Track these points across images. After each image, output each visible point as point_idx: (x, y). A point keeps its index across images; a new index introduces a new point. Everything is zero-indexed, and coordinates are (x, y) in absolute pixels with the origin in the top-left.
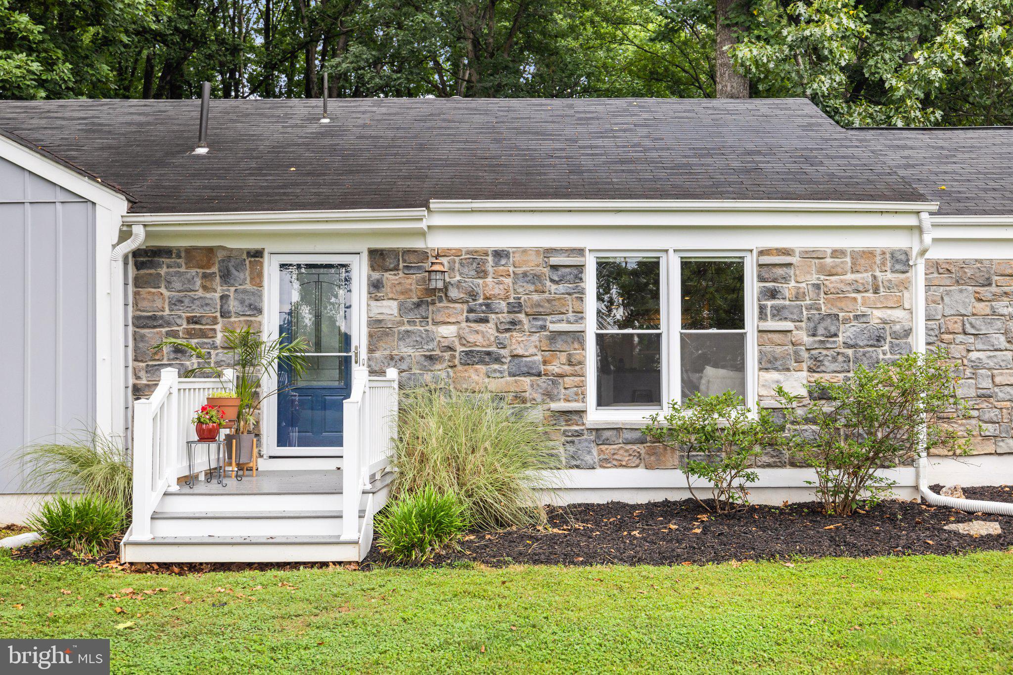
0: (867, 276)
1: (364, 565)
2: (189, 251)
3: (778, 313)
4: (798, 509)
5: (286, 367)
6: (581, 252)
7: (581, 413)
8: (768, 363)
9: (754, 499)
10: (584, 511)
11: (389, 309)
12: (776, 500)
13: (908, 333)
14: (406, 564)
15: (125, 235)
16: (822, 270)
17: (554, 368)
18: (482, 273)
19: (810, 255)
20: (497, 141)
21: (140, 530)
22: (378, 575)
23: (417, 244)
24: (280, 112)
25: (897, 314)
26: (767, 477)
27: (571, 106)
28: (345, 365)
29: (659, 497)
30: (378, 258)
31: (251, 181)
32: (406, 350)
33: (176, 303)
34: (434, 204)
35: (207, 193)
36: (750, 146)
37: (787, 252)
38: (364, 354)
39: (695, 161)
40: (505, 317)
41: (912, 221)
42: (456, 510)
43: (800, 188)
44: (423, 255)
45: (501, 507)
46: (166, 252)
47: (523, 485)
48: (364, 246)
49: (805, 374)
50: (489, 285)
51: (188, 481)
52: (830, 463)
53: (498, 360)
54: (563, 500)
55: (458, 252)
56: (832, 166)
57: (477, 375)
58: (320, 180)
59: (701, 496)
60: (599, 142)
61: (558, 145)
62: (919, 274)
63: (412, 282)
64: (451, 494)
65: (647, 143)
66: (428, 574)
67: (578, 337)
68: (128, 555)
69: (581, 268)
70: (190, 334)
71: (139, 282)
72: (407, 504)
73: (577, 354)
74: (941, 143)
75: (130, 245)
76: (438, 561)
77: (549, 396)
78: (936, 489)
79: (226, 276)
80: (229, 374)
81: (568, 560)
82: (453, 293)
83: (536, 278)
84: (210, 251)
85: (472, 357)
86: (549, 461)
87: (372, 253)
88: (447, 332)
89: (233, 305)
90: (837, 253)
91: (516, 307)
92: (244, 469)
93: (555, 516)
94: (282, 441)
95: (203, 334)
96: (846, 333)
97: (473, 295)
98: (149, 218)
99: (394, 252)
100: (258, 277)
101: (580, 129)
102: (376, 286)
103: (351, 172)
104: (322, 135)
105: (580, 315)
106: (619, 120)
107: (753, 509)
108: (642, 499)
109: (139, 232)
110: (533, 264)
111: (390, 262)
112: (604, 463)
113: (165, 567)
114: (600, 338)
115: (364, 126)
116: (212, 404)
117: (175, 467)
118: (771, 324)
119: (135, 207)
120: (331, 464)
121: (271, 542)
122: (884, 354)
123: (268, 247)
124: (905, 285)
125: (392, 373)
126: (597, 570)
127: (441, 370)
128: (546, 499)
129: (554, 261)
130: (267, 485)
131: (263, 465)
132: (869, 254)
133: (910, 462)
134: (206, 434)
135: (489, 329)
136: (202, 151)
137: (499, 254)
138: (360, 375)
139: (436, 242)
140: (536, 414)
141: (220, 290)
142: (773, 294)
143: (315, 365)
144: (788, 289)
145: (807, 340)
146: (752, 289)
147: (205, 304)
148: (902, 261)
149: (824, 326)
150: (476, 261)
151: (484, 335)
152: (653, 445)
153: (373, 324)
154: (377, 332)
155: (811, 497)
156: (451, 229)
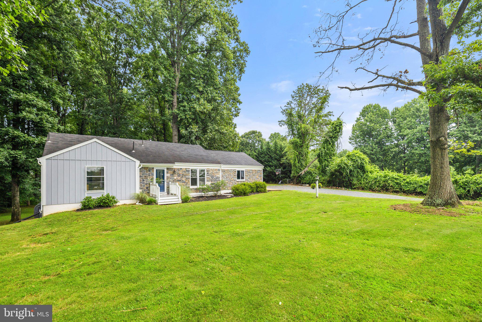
3: (208, 175)
4: (211, 196)
6: (189, 169)
7: (189, 187)
8: (207, 181)
11: (169, 175)
13: (220, 177)
16: (212, 171)
17: (186, 182)
18: (179, 171)
19: (211, 169)
23: (172, 167)
25: (219, 175)
26: (209, 193)
28: (164, 182)
30: (168, 169)
34: (175, 163)
37: (209, 169)
38: (166, 180)
40: (182, 176)
41: (220, 166)
44: (173, 169)
46: (144, 168)
48: (166, 168)
49: (211, 182)
52: (214, 191)
53: (181, 181)
55: (177, 168)
62: (221, 171)
63: (171, 172)
67: (189, 178)
71: (140, 172)
73: (189, 180)
75: (140, 167)
77: (186, 185)
78: (222, 193)
79: (149, 171)
82: (176, 173)
83: (185, 172)
84: (148, 168)
87: (167, 168)
88: (175, 178)
89: (150, 174)
90: (214, 169)
96: (215, 177)
97: (178, 173)
99: (170, 168)
100: (153, 171)
102: (167, 172)
105: (189, 176)
109: (142, 165)
110: (184, 170)
112: (192, 192)
114: (191, 178)
118: (208, 177)
119: (141, 162)
121: (172, 202)
122: (218, 180)
123: (155, 167)
124: (219, 172)
125: (170, 183)
129: (187, 170)
132: (216, 169)
136: (134, 151)
137: (181, 169)
139: (174, 167)
144: (209, 173)
146: (206, 173)
147: (147, 174)
148: (219, 170)
149: (212, 177)
150: (179, 169)
151: (179, 178)
152: (197, 190)
153: (167, 177)
154: (168, 178)
155: (213, 195)
156: (177, 166)
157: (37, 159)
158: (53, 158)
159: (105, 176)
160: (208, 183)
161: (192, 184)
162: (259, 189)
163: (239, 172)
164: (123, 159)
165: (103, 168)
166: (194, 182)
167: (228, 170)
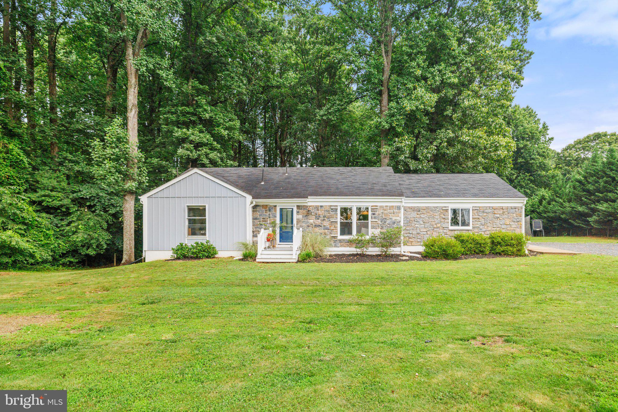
0: (392, 211)
1: (297, 262)
2: (263, 206)
3: (375, 218)
5: (281, 228)
6: (337, 206)
7: (337, 237)
8: (373, 227)
9: (370, 253)
10: (336, 255)
11: (300, 217)
12: (374, 254)
13: (400, 222)
14: (304, 262)
15: (252, 203)
16: (383, 209)
17: (332, 228)
18: (318, 210)
19: (381, 207)
20: (322, 180)
21: (259, 256)
22: (299, 264)
23: (306, 204)
24: (277, 171)
25: (398, 218)
26: (370, 249)
27: (339, 170)
28: (292, 228)
29: (352, 253)
30: (298, 207)
31: (274, 191)
32: (304, 224)
33: (260, 215)
34: (309, 197)
35: (266, 194)
36: (374, 182)
37: (376, 206)
38: (296, 225)
39: (361, 186)
40: (322, 218)
41: (400, 200)
42: (312, 254)
43: (380, 193)
44: (307, 206)
45: (320, 253)
46: (259, 206)
47: (325, 250)
48: (296, 205)
49: (380, 230)
50: (320, 212)
51: (265, 248)
52: (382, 247)
53: (321, 226)
54: (333, 253)
55: (313, 206)
56: (389, 188)
57: (317, 229)
58: (287, 191)
59: (359, 253)
60: (343, 181)
61: (335, 181)
62: (402, 210)
63: (305, 211)
64: (311, 251)
65: (353, 181)
66: (307, 264)
67: (336, 222)
68: (257, 260)
69: (337, 209)
70: (263, 221)
71: (253, 211)
72: (304, 252)
73: (336, 226)
74: (419, 178)
75: (252, 205)
76: (309, 262)
77: (331, 233)
78: (404, 252)
79: (270, 210)
80: (271, 229)
81: (331, 262)
82: (313, 214)
83: (328, 211)
84: (267, 205)
85: (316, 226)
86: (331, 246)
88: (311, 221)
89: (271, 216)
90: (386, 206)
91: (324, 217)
92: (274, 246)
93: (330, 256)
94: (280, 241)
95: (265, 221)
96: (388, 222)
97: (316, 214)
98: (256, 200)
99: (301, 206)
100: (276, 211)
101: (340, 177)
102: (298, 212)
103: (293, 189)
104: (286, 178)
105: (337, 218)
106: (349, 174)
107: (369, 255)
108: (348, 253)
109: (255, 202)
110: (328, 208)
111: (301, 208)
112: (341, 246)
113: (263, 262)
114: (341, 223)
115: (295, 176)
116: (269, 235)
117: (263, 246)
118: (373, 220)
119: (253, 198)
120: (290, 246)
121: (281, 259)
122: (395, 226)
123: (278, 205)
124: (400, 213)
125: (301, 229)
126: (336, 263)
127: (310, 228)
128: (329, 253)
129: (332, 208)
130: (277, 249)
131: (277, 246)
132: (393, 206)
133: (400, 246)
134: (268, 240)
135: (319, 221)
136: (263, 183)
137: (321, 206)
138: (295, 231)
139: (309, 204)
140: (328, 237)
141: (268, 213)
142: (374, 214)
143: (286, 227)
144: (377, 213)
145: (380, 223)
146: (370, 213)
147: (266, 215)
148: (399, 208)
149: (384, 220)
150: (317, 208)
151: (318, 222)
152: (350, 243)
153: (298, 219)
154: (298, 221)
155: (379, 253)
156: (312, 202)
157: (139, 197)
158: (153, 196)
159: (207, 217)
160: (373, 232)
161: (342, 233)
162: (499, 249)
163: (455, 211)
164: (230, 194)
165: (205, 206)
166: (346, 228)
167: (428, 208)
